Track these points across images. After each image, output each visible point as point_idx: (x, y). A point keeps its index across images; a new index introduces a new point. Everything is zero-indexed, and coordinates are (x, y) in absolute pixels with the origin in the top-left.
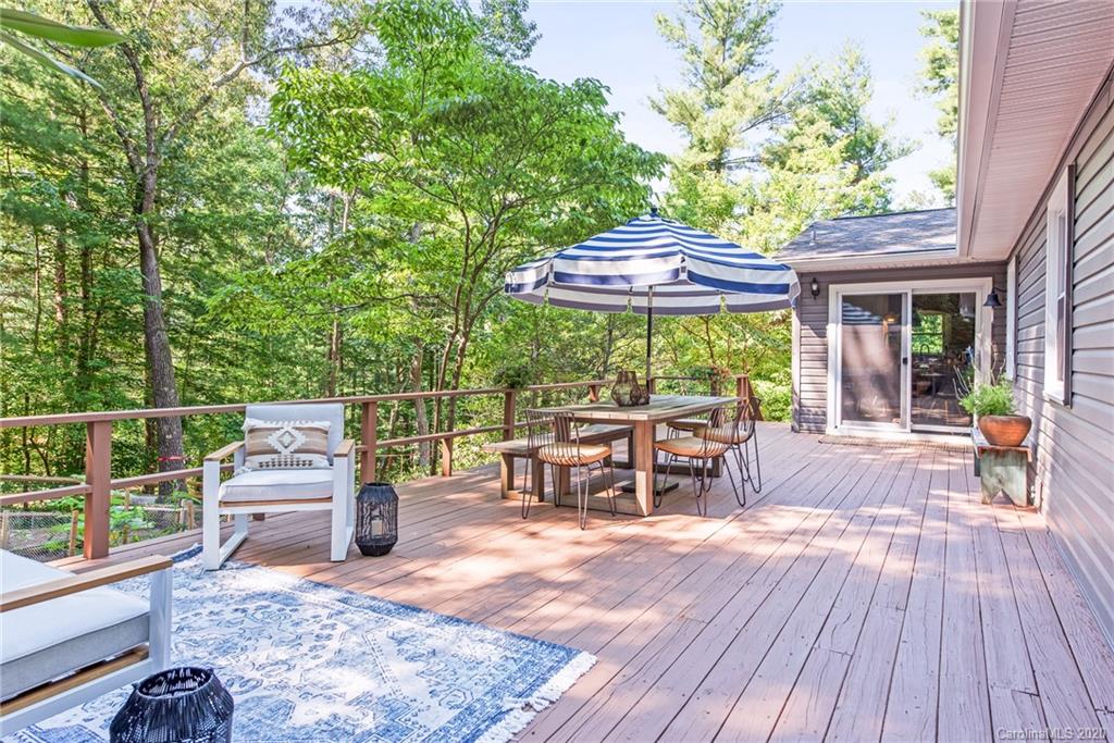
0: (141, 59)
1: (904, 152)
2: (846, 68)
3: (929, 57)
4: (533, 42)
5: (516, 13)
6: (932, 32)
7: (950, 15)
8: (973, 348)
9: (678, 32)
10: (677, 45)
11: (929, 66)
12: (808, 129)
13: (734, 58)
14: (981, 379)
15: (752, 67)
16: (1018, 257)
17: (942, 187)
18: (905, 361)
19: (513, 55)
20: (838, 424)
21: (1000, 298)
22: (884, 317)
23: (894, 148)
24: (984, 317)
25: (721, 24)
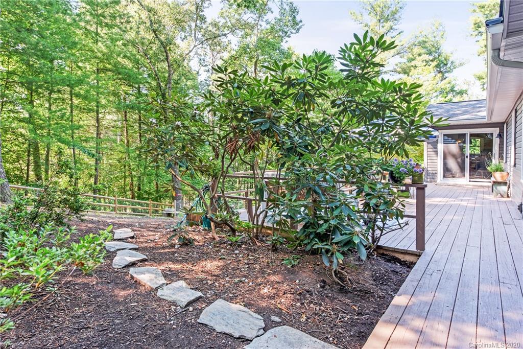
0: (168, 48)
1: (461, 65)
2: (434, 28)
3: (473, 22)
4: (301, 27)
5: (294, 16)
6: (475, 11)
7: (483, 4)
8: (492, 152)
9: (359, 17)
10: (359, 23)
11: (473, 26)
12: (418, 58)
13: (385, 28)
14: (495, 161)
15: (392, 31)
16: (516, 110)
17: (480, 80)
18: (467, 157)
19: (291, 32)
20: (442, 179)
21: (502, 135)
22: (456, 140)
23: (457, 63)
24: (496, 142)
25: (378, 14)
